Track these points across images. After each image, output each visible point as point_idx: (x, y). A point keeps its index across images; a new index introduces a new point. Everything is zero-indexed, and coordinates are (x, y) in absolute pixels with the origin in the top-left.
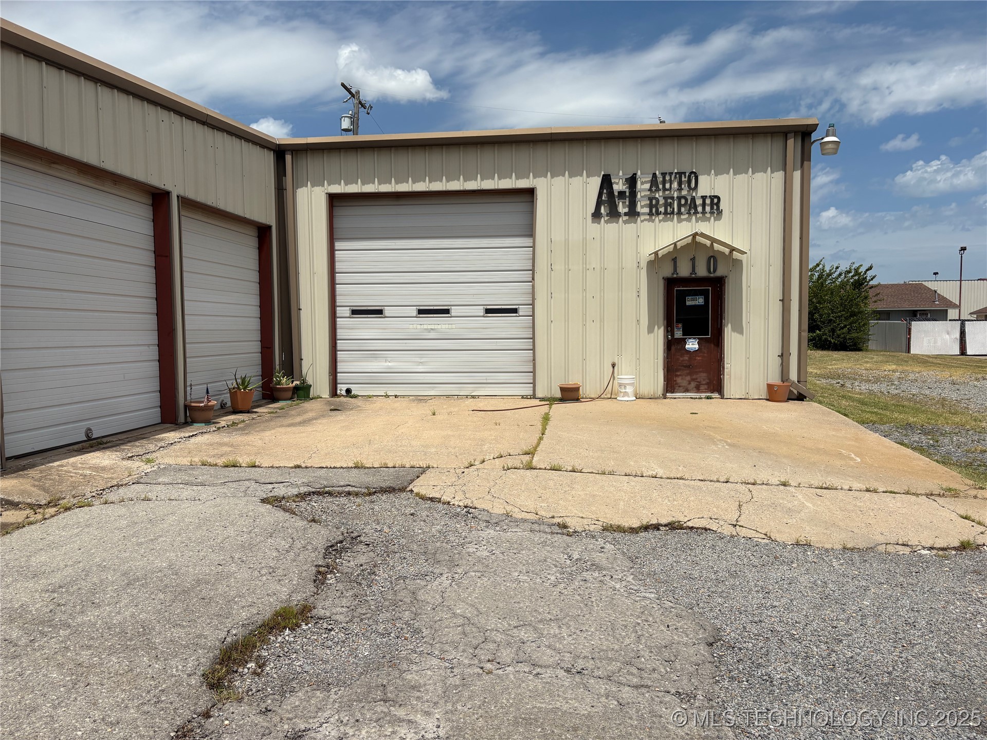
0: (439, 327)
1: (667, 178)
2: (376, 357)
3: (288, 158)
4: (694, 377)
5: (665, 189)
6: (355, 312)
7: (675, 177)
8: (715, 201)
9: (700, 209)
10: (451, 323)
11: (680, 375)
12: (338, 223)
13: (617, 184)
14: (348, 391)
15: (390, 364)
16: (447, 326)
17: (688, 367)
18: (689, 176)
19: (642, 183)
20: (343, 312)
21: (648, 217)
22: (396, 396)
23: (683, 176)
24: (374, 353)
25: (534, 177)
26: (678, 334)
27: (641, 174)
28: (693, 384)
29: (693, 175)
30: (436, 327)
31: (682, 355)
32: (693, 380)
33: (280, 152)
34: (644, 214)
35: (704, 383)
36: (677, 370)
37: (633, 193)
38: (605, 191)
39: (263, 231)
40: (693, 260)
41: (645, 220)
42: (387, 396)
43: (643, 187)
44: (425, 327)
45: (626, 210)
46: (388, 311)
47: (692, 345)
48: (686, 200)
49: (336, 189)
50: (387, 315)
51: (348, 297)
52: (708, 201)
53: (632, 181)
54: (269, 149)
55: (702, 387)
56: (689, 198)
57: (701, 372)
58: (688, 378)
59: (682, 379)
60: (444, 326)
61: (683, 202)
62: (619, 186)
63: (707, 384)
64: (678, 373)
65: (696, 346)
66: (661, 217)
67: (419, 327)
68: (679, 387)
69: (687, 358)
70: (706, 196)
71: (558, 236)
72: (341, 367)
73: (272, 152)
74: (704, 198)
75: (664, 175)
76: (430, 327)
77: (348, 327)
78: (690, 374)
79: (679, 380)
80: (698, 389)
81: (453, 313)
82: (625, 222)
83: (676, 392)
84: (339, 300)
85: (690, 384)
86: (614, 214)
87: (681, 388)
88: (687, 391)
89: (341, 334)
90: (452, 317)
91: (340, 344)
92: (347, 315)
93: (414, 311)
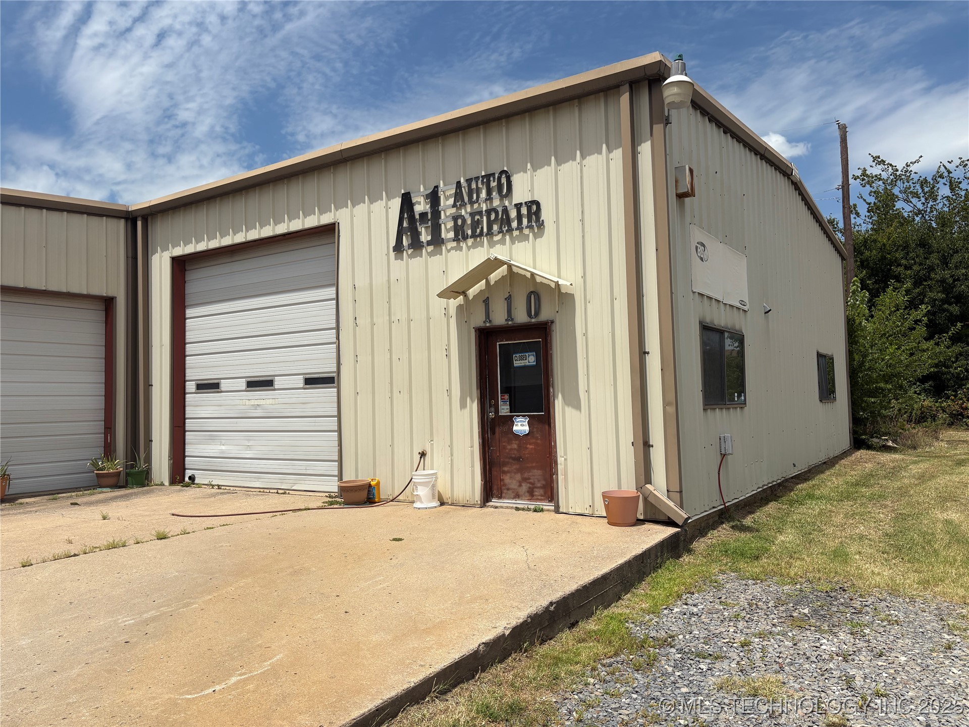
0: (264, 402)
1: (474, 186)
2: (212, 439)
3: (139, 224)
4: (526, 475)
5: (472, 203)
6: (200, 387)
7: (483, 183)
8: (534, 209)
9: (514, 224)
10: (274, 397)
11: (508, 472)
13: (419, 203)
14: (192, 478)
15: (223, 448)
16: (271, 401)
17: (517, 459)
18: (499, 179)
19: (447, 198)
20: (190, 386)
21: (454, 244)
22: (219, 486)
23: (492, 179)
24: (212, 434)
25: (337, 209)
26: (504, 410)
27: (445, 185)
28: (525, 487)
29: (504, 176)
30: (262, 402)
31: (509, 442)
32: (525, 480)
34: (449, 240)
35: (539, 485)
36: (505, 464)
37: (436, 213)
38: (406, 216)
39: (108, 303)
40: (509, 299)
41: (452, 248)
42: (212, 486)
43: (446, 203)
44: (252, 402)
45: (429, 238)
46: (224, 385)
47: (521, 426)
48: (497, 213)
49: (178, 251)
50: (223, 389)
51: (195, 370)
52: (524, 211)
53: (434, 197)
54: (120, 218)
55: (538, 492)
56: (500, 210)
57: (533, 468)
58: (518, 477)
59: (511, 477)
60: (268, 402)
61: (493, 217)
62: (421, 206)
63: (544, 487)
64: (506, 469)
65: (526, 429)
66: (470, 241)
67: (247, 402)
68: (508, 489)
69: (515, 446)
70: (521, 204)
71: (362, 281)
72: (189, 450)
73: (124, 220)
74: (518, 206)
75: (469, 181)
76: (256, 402)
77: (194, 402)
78: (520, 470)
79: (507, 479)
80: (531, 495)
81: (277, 384)
82: (431, 254)
83: (505, 498)
85: (520, 486)
86: (416, 245)
87: (510, 492)
88: (517, 496)
89: (189, 411)
90: (275, 390)
91: (189, 424)
92: (194, 390)
93: (242, 384)
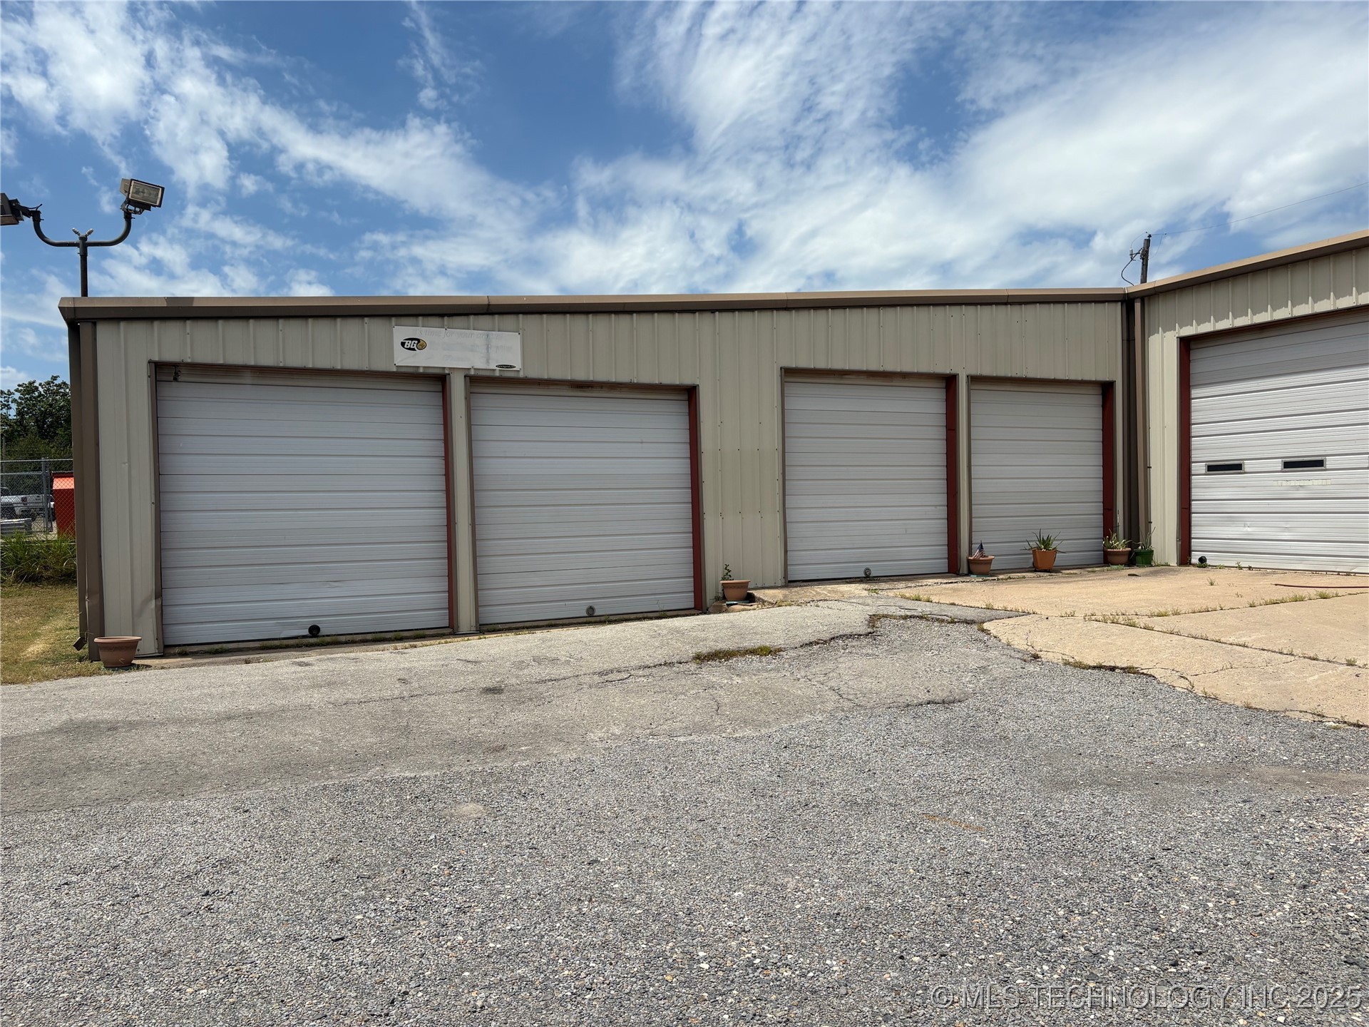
0: (1310, 483)
2: (1232, 520)
3: (1138, 306)
6: (1213, 468)
10: (1325, 477)
12: (1197, 368)
14: (1202, 560)
15: (1249, 529)
16: (1320, 482)
20: (1198, 468)
22: (1250, 568)
24: (1231, 517)
30: (1306, 483)
33: (1127, 301)
39: (1106, 389)
42: (1240, 568)
44: (1293, 483)
46: (1248, 466)
49: (1188, 331)
50: (1247, 470)
51: (1204, 450)
54: (1116, 301)
60: (1316, 482)
67: (1284, 483)
72: (1195, 532)
73: (1120, 304)
76: (1298, 483)
77: (1202, 484)
81: (1328, 464)
84: (1195, 455)
89: (1196, 493)
90: (1326, 470)
91: (1195, 506)
92: (1204, 472)
93: (1278, 465)
